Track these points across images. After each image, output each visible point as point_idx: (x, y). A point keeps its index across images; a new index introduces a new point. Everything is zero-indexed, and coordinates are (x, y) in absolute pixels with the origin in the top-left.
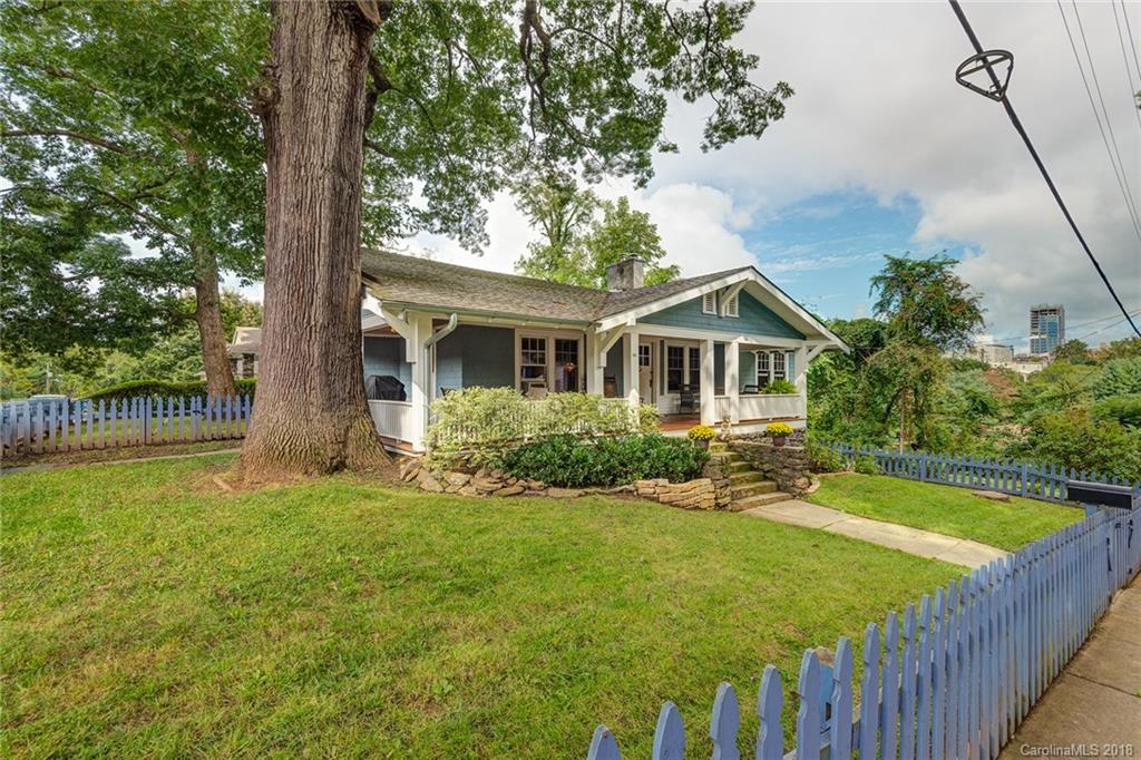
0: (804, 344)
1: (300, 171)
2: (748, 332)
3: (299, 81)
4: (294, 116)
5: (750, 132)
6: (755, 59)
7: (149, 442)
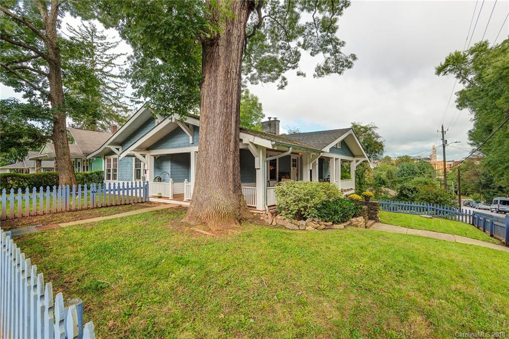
0: (355, 159)
1: (228, 75)
2: (342, 154)
3: (229, 30)
4: (226, 47)
5: (335, 72)
6: (344, 42)
7: (68, 210)
